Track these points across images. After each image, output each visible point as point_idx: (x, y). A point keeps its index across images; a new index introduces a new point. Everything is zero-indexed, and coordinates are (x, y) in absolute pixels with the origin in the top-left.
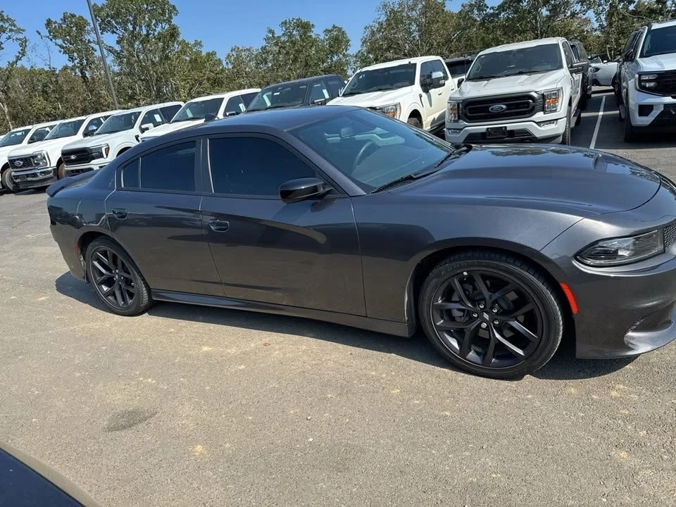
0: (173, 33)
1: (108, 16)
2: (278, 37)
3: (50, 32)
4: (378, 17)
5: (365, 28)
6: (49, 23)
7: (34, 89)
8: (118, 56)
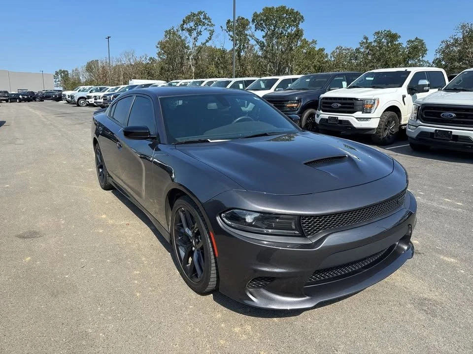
0: (298, 34)
1: (261, 20)
2: (370, 43)
3: (227, 27)
4: (456, 34)
5: (442, 42)
6: (229, 22)
7: (213, 59)
8: (262, 46)
